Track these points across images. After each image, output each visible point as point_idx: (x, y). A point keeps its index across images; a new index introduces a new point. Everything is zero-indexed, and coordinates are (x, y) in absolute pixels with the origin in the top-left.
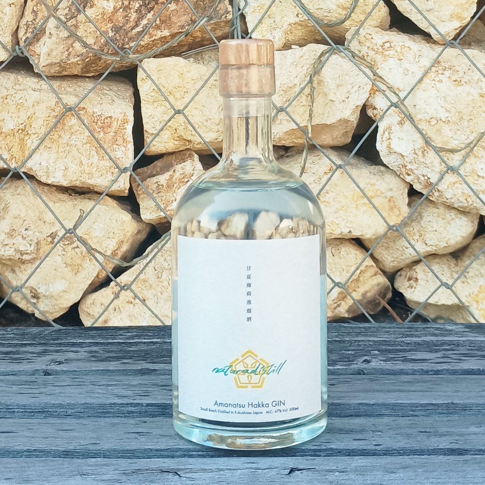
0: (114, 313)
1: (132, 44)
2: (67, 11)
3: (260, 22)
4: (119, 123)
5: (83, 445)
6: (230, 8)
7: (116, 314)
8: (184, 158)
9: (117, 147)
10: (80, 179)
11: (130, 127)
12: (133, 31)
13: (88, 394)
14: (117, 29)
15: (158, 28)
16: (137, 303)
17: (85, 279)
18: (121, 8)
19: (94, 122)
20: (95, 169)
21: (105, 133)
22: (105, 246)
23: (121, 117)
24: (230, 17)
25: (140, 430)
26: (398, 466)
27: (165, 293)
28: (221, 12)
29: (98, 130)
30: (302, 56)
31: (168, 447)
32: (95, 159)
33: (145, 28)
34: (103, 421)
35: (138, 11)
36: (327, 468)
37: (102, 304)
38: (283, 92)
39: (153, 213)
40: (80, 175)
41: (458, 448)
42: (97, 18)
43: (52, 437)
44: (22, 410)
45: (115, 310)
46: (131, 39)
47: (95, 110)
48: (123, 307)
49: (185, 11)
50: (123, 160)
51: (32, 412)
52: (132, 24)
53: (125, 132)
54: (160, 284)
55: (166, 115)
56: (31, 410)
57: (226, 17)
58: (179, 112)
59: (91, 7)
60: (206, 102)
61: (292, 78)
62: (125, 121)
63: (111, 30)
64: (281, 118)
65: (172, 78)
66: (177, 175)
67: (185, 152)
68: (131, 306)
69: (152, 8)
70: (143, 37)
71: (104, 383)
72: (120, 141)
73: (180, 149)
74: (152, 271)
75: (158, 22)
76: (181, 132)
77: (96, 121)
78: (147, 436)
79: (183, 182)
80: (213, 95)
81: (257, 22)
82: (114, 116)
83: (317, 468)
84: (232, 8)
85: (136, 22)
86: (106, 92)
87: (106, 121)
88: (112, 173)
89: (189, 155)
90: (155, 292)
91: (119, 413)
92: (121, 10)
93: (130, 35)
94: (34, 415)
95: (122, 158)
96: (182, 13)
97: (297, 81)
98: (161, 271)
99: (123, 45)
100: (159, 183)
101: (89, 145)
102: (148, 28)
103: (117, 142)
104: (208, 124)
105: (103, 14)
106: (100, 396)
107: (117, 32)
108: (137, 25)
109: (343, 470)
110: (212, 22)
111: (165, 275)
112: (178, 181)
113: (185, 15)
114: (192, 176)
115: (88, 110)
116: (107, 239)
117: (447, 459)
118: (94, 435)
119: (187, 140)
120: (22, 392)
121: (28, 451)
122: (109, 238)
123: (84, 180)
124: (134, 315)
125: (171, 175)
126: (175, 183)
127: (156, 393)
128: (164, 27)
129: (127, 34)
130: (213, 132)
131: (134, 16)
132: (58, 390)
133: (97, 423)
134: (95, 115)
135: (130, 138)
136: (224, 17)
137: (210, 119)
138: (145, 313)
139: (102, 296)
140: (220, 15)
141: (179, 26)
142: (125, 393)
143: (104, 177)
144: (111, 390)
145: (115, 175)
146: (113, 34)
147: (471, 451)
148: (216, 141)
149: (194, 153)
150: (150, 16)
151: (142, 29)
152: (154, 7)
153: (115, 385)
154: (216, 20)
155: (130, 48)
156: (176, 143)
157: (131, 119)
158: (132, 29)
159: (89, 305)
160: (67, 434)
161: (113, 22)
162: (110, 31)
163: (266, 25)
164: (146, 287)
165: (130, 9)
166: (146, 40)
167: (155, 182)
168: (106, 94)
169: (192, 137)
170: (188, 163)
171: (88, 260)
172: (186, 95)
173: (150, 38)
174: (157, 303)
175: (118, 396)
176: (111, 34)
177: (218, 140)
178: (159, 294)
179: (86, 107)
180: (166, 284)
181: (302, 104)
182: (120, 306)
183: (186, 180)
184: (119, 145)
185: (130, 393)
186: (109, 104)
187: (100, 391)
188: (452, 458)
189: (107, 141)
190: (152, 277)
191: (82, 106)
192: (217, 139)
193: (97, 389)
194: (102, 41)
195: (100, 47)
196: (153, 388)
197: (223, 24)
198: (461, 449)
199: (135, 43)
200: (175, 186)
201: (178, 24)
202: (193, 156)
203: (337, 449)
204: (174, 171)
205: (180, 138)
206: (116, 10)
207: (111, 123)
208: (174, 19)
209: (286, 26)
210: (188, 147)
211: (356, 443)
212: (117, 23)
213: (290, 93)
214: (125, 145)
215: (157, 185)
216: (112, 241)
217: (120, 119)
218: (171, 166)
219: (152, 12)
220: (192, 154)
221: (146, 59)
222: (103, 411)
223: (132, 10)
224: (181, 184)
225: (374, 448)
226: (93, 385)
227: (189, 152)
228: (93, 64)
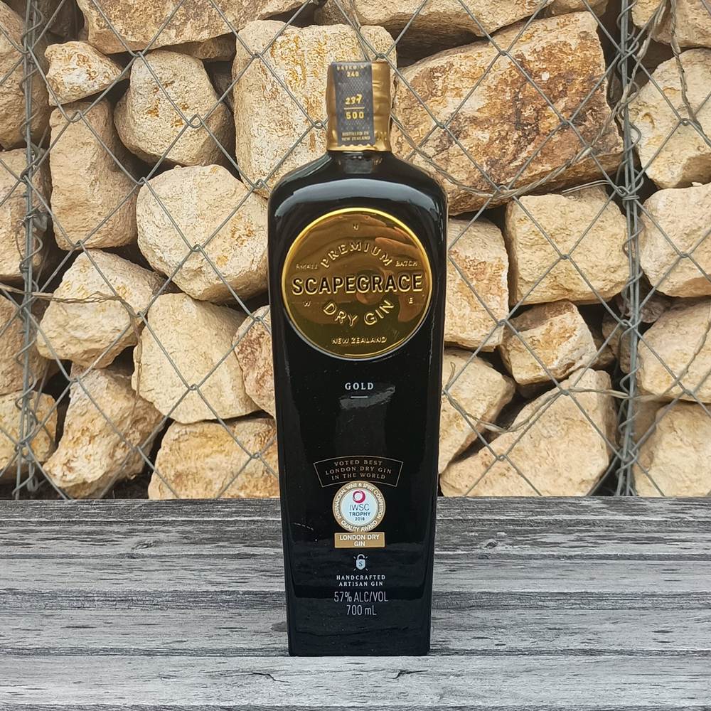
0: (484, 487)
1: (509, 180)
2: (437, 142)
3: (657, 155)
4: (494, 269)
5: (168, 643)
6: (620, 140)
7: (487, 488)
8: (559, 309)
9: (492, 296)
10: (451, 332)
11: (504, 273)
12: (511, 165)
13: (177, 581)
14: (493, 163)
15: (539, 161)
16: (511, 476)
17: (451, 448)
18: (497, 139)
19: (466, 268)
20: (467, 321)
21: (477, 280)
22: (474, 409)
23: (496, 262)
24: (620, 149)
25: (232, 625)
26: (521, 668)
27: (545, 464)
28: (611, 144)
29: (471, 277)
30: (707, 195)
31: (263, 647)
32: (467, 311)
33: (524, 161)
34: (192, 614)
35: (517, 142)
36: (441, 670)
37: (470, 476)
38: (685, 236)
39: (531, 373)
40: (451, 328)
41: (591, 649)
42: (470, 150)
43: (133, 633)
44: (102, 599)
45: (486, 482)
46: (508, 174)
47: (468, 255)
48: (495, 480)
49: (569, 143)
50: (498, 312)
51: (114, 601)
52: (509, 157)
53: (500, 280)
54: (538, 454)
55: (546, 261)
56: (113, 599)
57: (616, 149)
58: (565, 257)
59: (465, 137)
60: (591, 246)
61: (696, 220)
62: (500, 268)
63: (486, 163)
64: (682, 265)
65: (554, 218)
66: (556, 328)
67: (560, 303)
68: (505, 479)
69: (533, 140)
70: (522, 172)
71: (196, 568)
72: (495, 290)
73: (557, 299)
74: (528, 439)
75: (539, 155)
76: (561, 280)
77: (469, 267)
78: (240, 633)
79: (564, 337)
80: (599, 238)
81: (652, 156)
82: (489, 261)
83: (430, 670)
84: (623, 139)
85: (514, 155)
86: (474, 233)
87: (479, 266)
88: (487, 326)
89: (566, 305)
90: (532, 464)
91: (212, 603)
92: (497, 142)
93: (507, 169)
94: (116, 604)
95: (497, 309)
96: (568, 145)
97: (701, 223)
98: (538, 439)
99: (499, 180)
100: (534, 338)
101: (461, 294)
102: (528, 162)
103: (491, 291)
104: (594, 271)
105: (478, 146)
106: (191, 582)
107: (492, 166)
108: (515, 159)
109: (459, 673)
110: (600, 155)
111: (543, 444)
112: (557, 336)
113: (570, 147)
114: (575, 330)
115: (460, 254)
116: (477, 402)
117: (578, 661)
118: (180, 630)
119: (567, 289)
120: (104, 577)
121: (105, 650)
122: (479, 400)
123: (455, 334)
124: (508, 490)
125: (547, 329)
126: (555, 338)
127: (254, 579)
128: (546, 160)
129: (504, 168)
130: (599, 280)
131: (512, 148)
132: (144, 575)
133: (185, 616)
134: (467, 260)
135: (505, 287)
136: (614, 149)
137: (597, 266)
138: (521, 487)
139: (471, 467)
140: (609, 147)
141: (562, 160)
142: (220, 579)
143: (477, 330)
144: (205, 575)
145: (490, 330)
146: (488, 168)
147: (605, 652)
148: (602, 291)
149: (572, 304)
150: (530, 148)
151: (520, 163)
152: (535, 138)
153: (210, 570)
154: (605, 153)
155: (507, 184)
156: (554, 292)
157: (507, 264)
158: (509, 163)
159: (454, 477)
160: (150, 629)
161: (488, 155)
162: (485, 165)
163: (663, 160)
164: (521, 457)
165: (508, 141)
166: (526, 174)
167: (529, 336)
168: (475, 236)
169: (574, 286)
170: (567, 315)
171: (455, 425)
172: (569, 238)
173: (530, 173)
174: (535, 476)
175: (211, 583)
176: (485, 168)
177: (605, 290)
178: (538, 466)
179: (458, 251)
180: (544, 454)
181: (706, 250)
182: (492, 479)
183: (568, 335)
184: (493, 295)
185: (225, 579)
186: (482, 247)
187: (192, 577)
188: (583, 658)
189: (481, 289)
190: (528, 446)
191: (454, 250)
192: (603, 289)
193: (188, 575)
194: (476, 176)
195: (474, 184)
196: (251, 573)
197: (611, 158)
198: (594, 650)
199: (512, 178)
200: (555, 341)
201: (562, 157)
202: (572, 307)
203: (453, 650)
204: (551, 324)
205: (560, 287)
206: (491, 141)
207: (485, 269)
208: (557, 152)
209: (685, 161)
210: (567, 297)
211: (475, 641)
212: (492, 157)
213: (693, 236)
214: (500, 294)
215: (531, 339)
216: (482, 403)
217: (494, 265)
218: (545, 318)
219: (533, 144)
220: (569, 305)
221: (523, 197)
222: (193, 600)
223: (510, 142)
224: (561, 340)
225: (496, 648)
226: (185, 569)
227: (565, 303)
228: (463, 202)
